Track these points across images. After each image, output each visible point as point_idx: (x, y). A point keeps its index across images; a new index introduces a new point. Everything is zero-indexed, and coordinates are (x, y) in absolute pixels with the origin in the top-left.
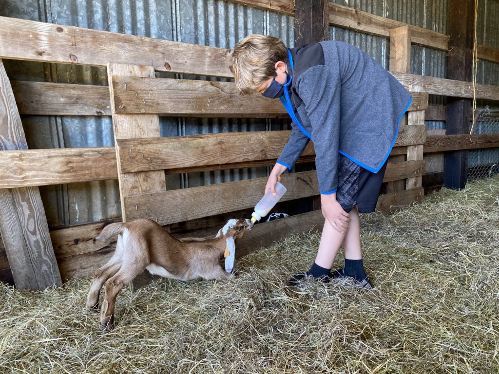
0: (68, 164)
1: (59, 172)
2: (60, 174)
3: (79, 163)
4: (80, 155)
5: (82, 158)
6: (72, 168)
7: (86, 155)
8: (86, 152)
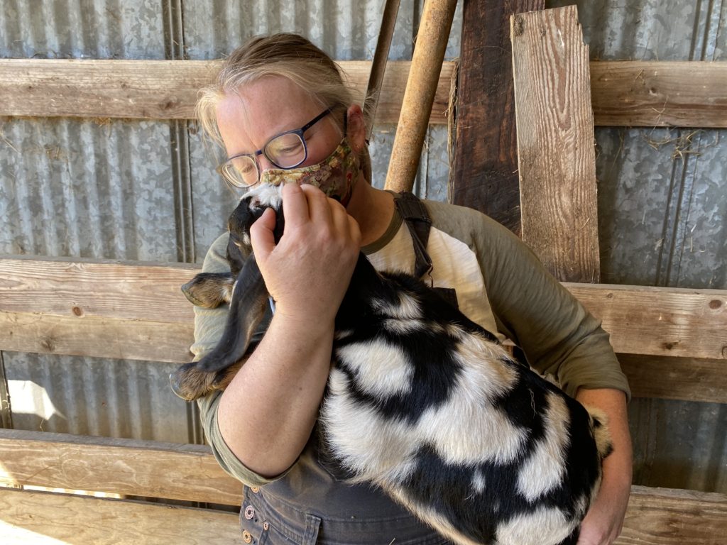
0: (671, 523)
1: (652, 533)
2: (655, 537)
3: (692, 524)
4: (697, 512)
5: (697, 518)
6: (677, 530)
7: (707, 514)
8: (708, 508)
